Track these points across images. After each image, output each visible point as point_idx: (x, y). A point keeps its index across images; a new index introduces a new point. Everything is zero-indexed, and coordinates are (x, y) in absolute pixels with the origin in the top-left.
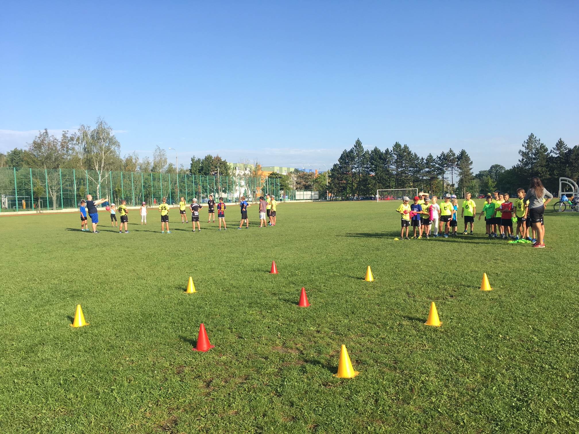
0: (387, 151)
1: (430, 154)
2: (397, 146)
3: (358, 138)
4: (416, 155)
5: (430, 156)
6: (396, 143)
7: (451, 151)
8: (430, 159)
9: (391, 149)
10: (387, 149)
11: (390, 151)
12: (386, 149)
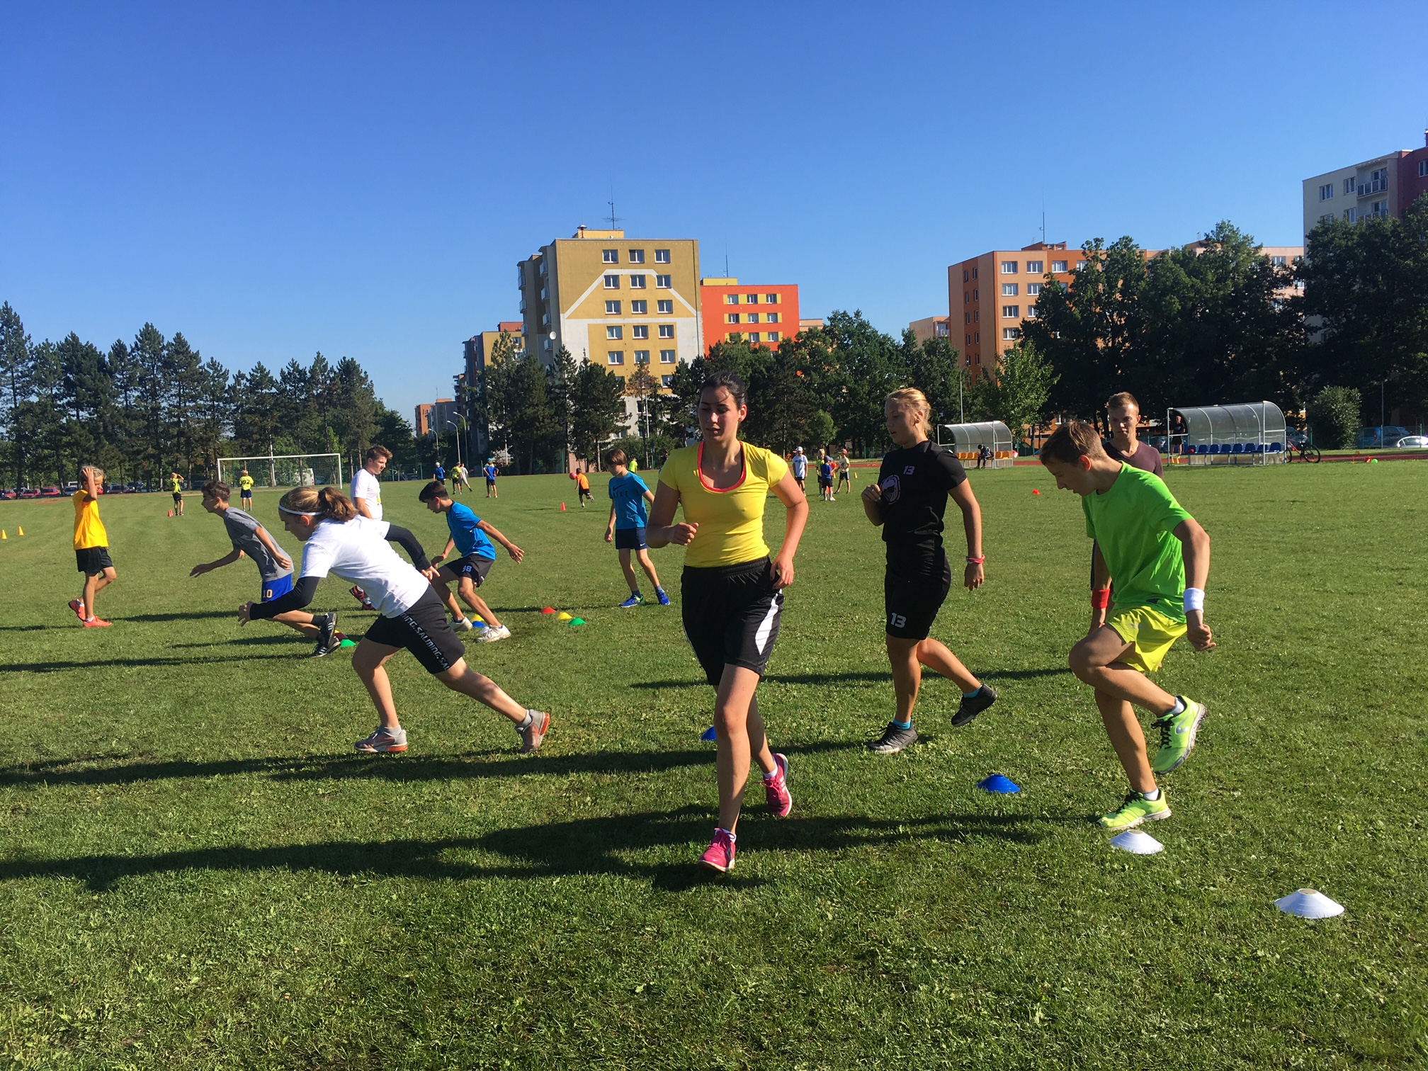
0: (119, 349)
1: (259, 363)
2: (149, 335)
3: (6, 303)
4: (213, 365)
5: (260, 369)
6: (147, 325)
7: (320, 360)
8: (260, 378)
9: (129, 342)
10: (119, 341)
11: (129, 350)
12: (114, 341)
